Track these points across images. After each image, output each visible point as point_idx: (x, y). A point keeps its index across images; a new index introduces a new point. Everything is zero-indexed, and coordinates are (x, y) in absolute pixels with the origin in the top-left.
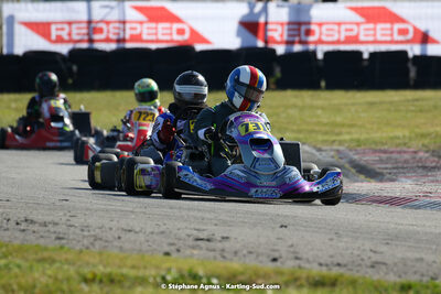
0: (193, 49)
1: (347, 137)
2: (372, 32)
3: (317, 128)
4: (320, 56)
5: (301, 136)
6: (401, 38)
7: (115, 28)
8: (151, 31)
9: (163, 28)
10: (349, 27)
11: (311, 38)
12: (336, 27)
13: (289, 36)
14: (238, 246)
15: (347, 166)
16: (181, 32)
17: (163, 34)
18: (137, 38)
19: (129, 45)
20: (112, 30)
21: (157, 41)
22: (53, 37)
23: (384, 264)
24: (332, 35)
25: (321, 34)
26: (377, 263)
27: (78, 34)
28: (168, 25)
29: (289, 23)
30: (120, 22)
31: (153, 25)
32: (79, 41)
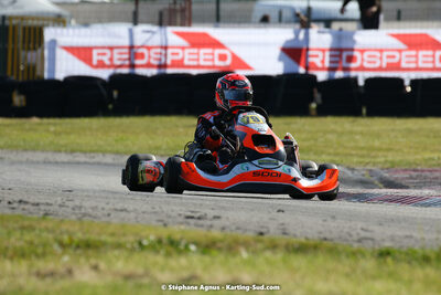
2: (414, 59)
4: (361, 83)
5: (337, 159)
7: (156, 53)
8: (191, 57)
9: (205, 54)
10: (391, 53)
11: (353, 65)
12: (378, 54)
13: (331, 62)
14: (228, 223)
15: (376, 182)
16: (222, 57)
17: (205, 60)
18: (180, 64)
19: (170, 71)
20: (153, 56)
21: (198, 67)
22: (95, 62)
23: (372, 239)
24: (374, 62)
25: (363, 60)
26: (366, 239)
27: (120, 59)
28: (209, 51)
29: (331, 50)
30: (162, 47)
31: (195, 50)
32: (120, 66)
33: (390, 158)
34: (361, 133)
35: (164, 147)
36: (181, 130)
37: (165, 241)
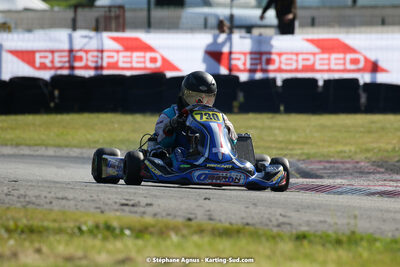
0: (165, 75)
1: (299, 152)
2: (326, 62)
3: (273, 145)
4: (279, 83)
6: (353, 67)
7: (93, 56)
8: (125, 60)
9: (138, 57)
10: (306, 56)
12: (294, 57)
13: (251, 64)
14: (159, 210)
15: (293, 173)
16: (153, 60)
17: (138, 62)
18: (114, 66)
19: (106, 72)
20: (90, 59)
21: (132, 69)
22: (37, 64)
23: (290, 224)
24: (291, 64)
25: (280, 62)
26: (284, 223)
27: (60, 62)
28: (141, 54)
29: (251, 53)
30: (98, 51)
31: (128, 54)
32: (61, 68)
33: (306, 151)
34: (280, 128)
35: (101, 141)
36: (116, 126)
37: (102, 226)
